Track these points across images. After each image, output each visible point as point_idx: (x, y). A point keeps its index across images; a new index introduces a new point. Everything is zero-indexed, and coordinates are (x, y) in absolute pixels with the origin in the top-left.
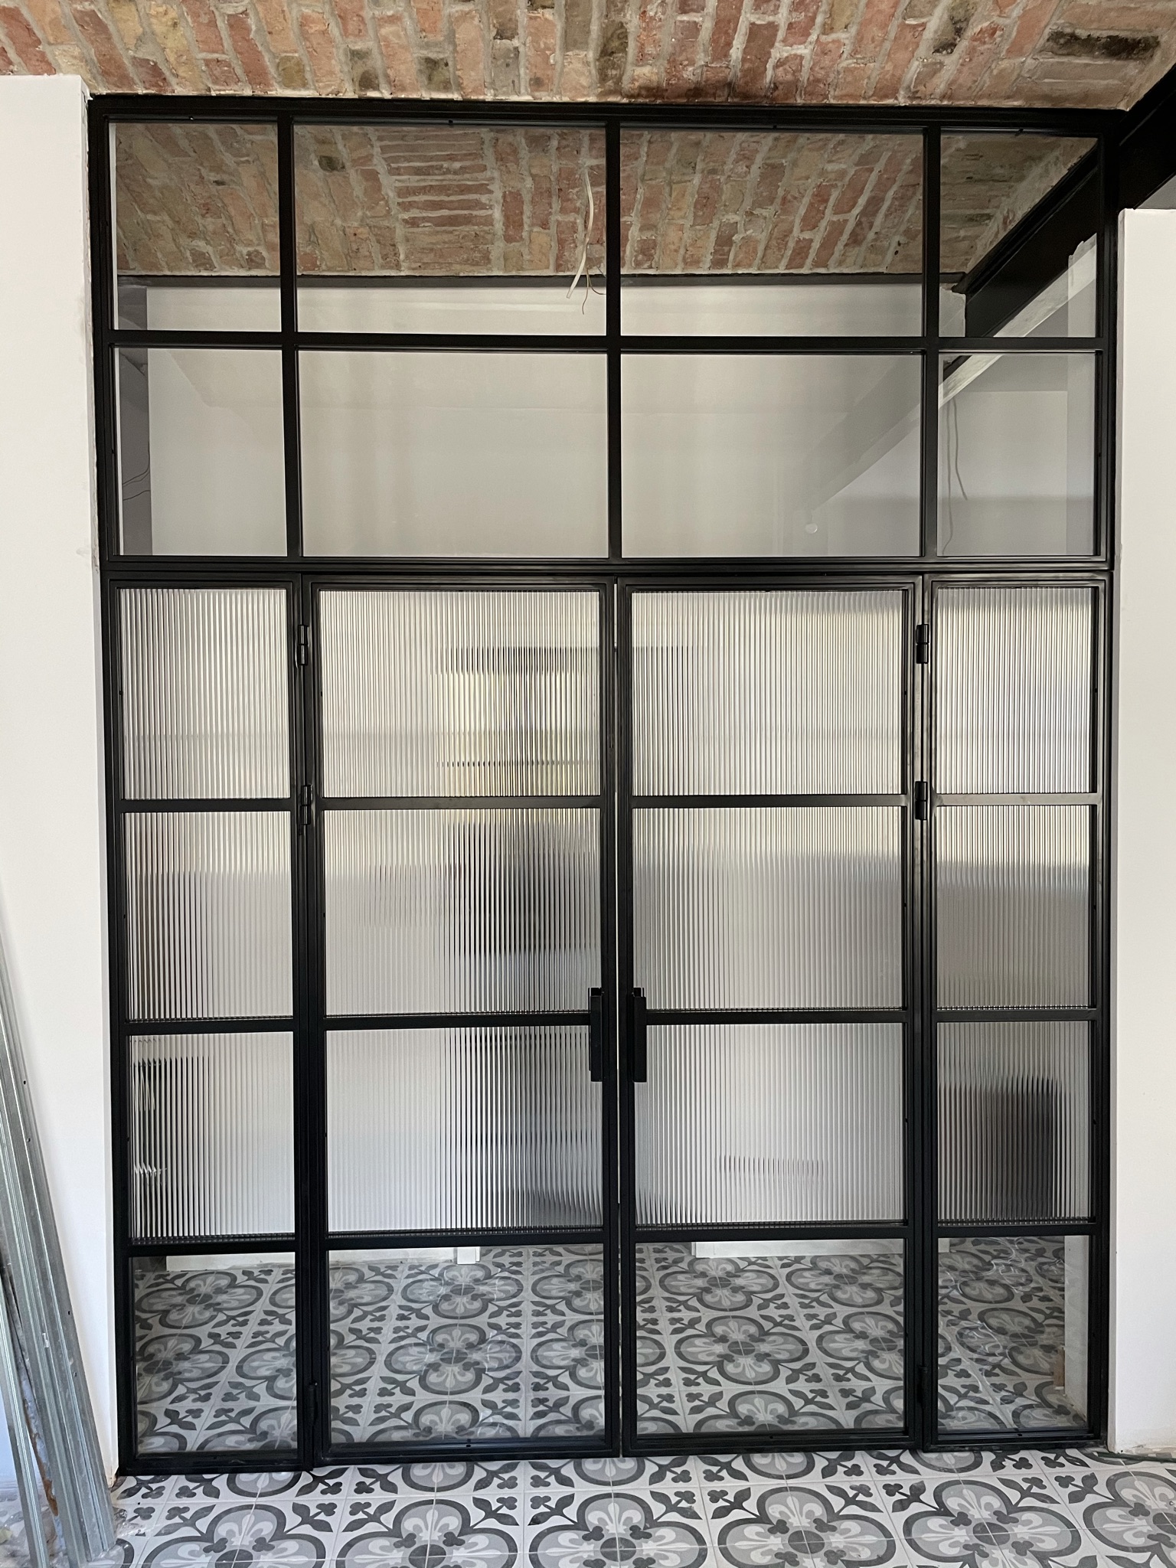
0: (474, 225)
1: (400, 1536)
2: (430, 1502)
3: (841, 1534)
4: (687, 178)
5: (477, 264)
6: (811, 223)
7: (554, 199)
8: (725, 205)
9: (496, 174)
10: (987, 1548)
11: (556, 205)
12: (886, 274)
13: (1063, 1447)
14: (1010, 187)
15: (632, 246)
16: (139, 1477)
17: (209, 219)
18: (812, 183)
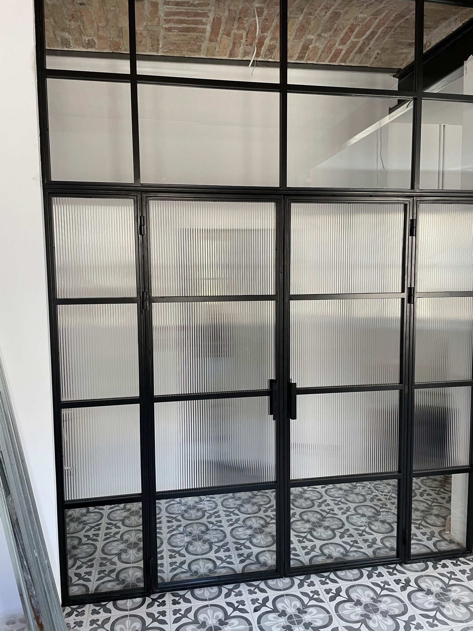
0: (198, 32)
1: (199, 623)
2: (207, 606)
3: (384, 603)
4: (297, 16)
5: (194, 52)
6: (343, 42)
7: (236, 22)
8: (309, 31)
9: (213, 8)
10: (443, 603)
11: (236, 26)
12: (370, 67)
13: (458, 557)
15: (265, 47)
16: (71, 607)
17: (73, 23)
18: (350, 22)
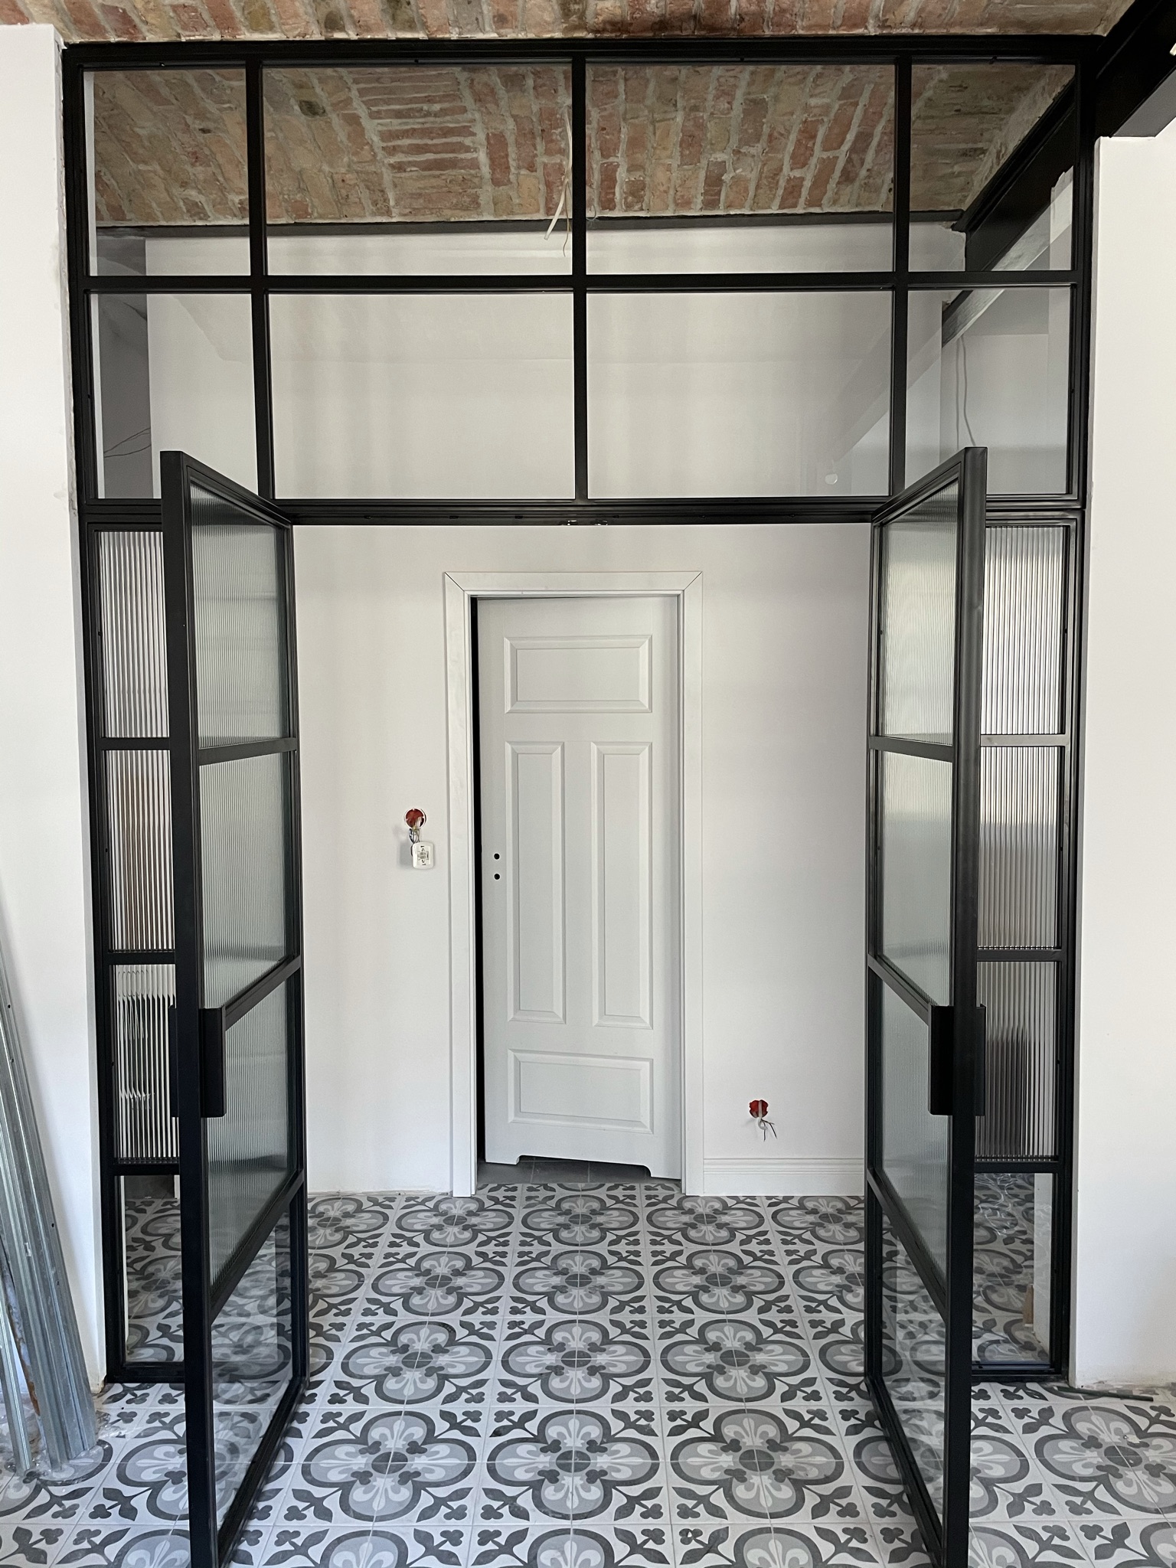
0: (461, 168)
1: (366, 1443)
2: (399, 1413)
3: (792, 1455)
4: (669, 116)
5: (467, 209)
6: (800, 160)
7: (538, 140)
8: (712, 144)
9: (477, 116)
11: (541, 147)
12: (882, 212)
13: (1024, 1380)
14: (1002, 119)
15: (621, 188)
16: (126, 1384)
17: (200, 168)
18: (798, 117)
